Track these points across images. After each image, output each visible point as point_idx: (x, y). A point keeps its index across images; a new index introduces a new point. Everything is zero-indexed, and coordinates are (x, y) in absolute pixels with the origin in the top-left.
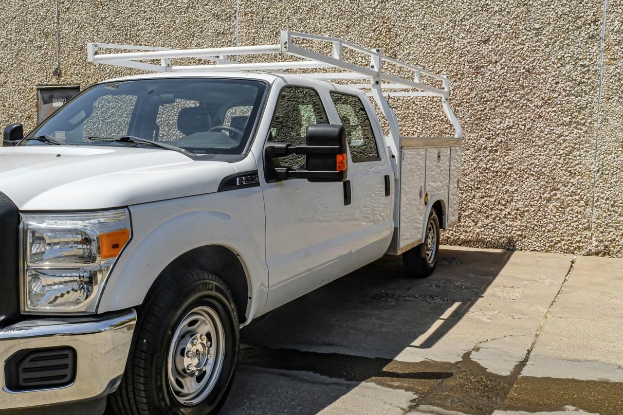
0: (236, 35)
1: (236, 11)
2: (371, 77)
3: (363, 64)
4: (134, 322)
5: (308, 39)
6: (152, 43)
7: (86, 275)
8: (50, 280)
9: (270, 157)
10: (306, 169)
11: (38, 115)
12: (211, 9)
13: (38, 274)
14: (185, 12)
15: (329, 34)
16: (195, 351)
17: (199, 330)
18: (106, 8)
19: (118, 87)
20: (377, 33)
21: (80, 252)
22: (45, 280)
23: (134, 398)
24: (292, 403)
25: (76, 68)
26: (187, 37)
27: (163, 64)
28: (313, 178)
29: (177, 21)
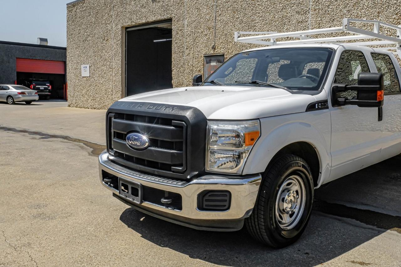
0: (309, 22)
1: (309, 9)
2: (397, 42)
3: (388, 35)
4: (260, 181)
5: (353, 22)
6: (262, 30)
7: (237, 154)
8: (219, 156)
9: (335, 92)
10: (357, 99)
11: (203, 70)
12: (295, 9)
13: (213, 153)
14: (281, 12)
15: (366, 18)
16: (290, 200)
17: (292, 189)
18: (239, 12)
19: (249, 54)
20: (399, 15)
21: (234, 142)
22: (217, 156)
23: (258, 222)
24: (343, 237)
25: (223, 45)
26: (281, 25)
27: (272, 41)
28: (361, 105)
29: (276, 17)
